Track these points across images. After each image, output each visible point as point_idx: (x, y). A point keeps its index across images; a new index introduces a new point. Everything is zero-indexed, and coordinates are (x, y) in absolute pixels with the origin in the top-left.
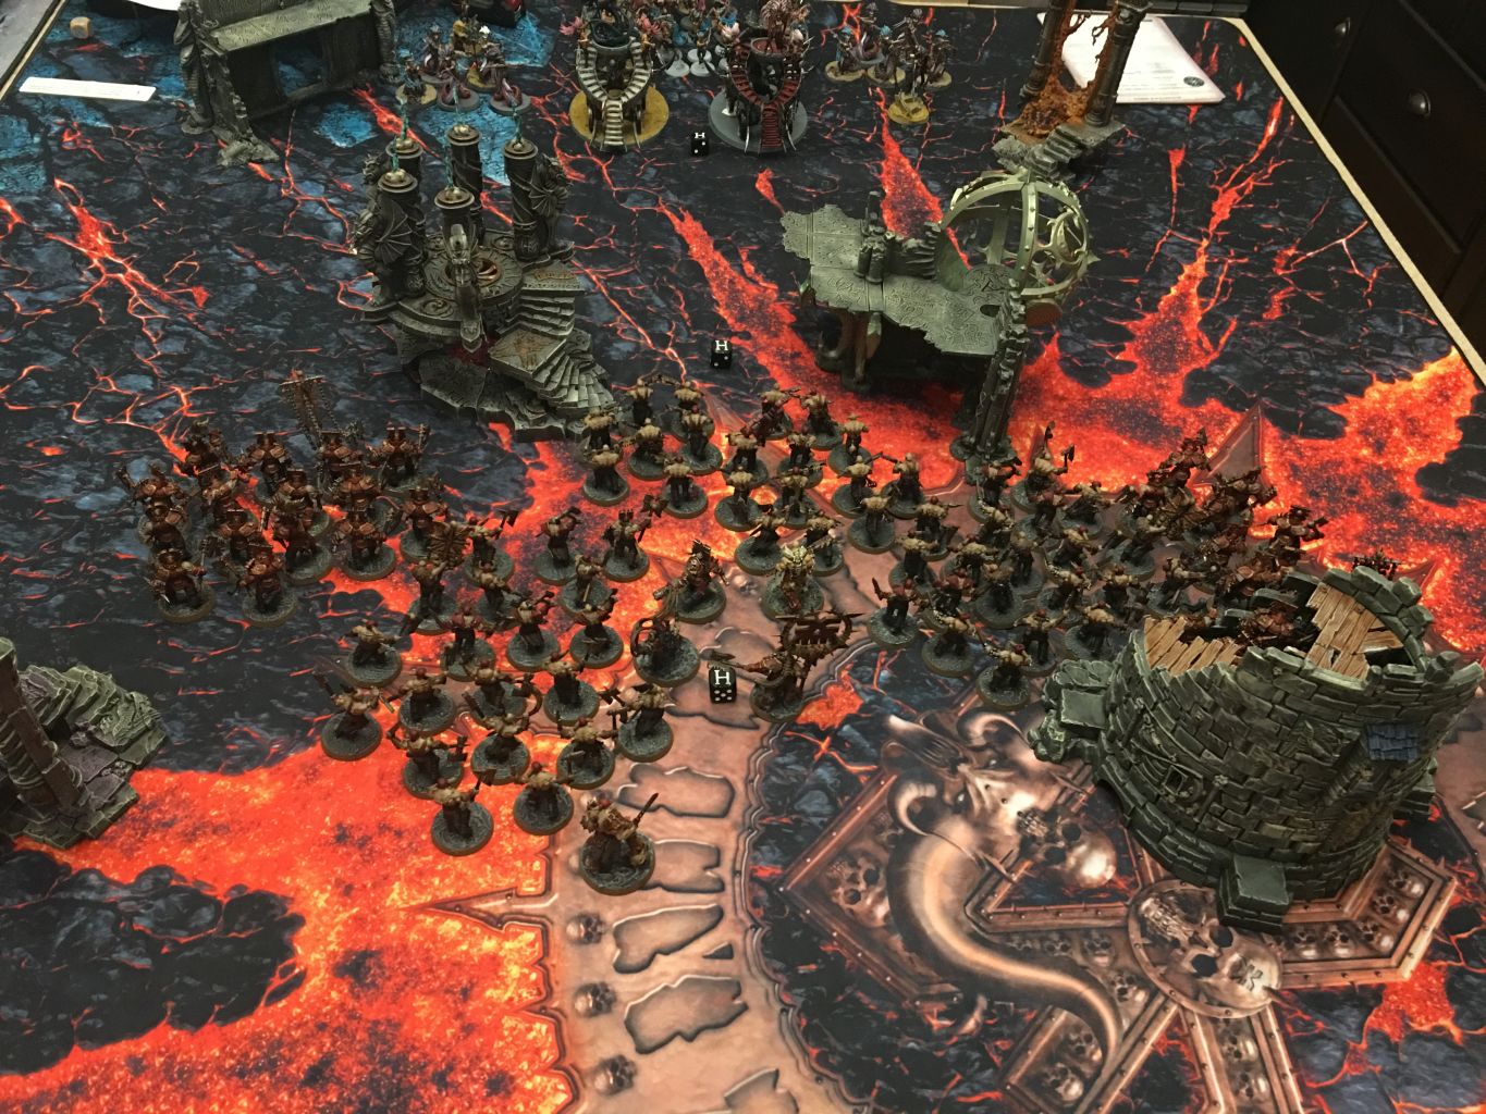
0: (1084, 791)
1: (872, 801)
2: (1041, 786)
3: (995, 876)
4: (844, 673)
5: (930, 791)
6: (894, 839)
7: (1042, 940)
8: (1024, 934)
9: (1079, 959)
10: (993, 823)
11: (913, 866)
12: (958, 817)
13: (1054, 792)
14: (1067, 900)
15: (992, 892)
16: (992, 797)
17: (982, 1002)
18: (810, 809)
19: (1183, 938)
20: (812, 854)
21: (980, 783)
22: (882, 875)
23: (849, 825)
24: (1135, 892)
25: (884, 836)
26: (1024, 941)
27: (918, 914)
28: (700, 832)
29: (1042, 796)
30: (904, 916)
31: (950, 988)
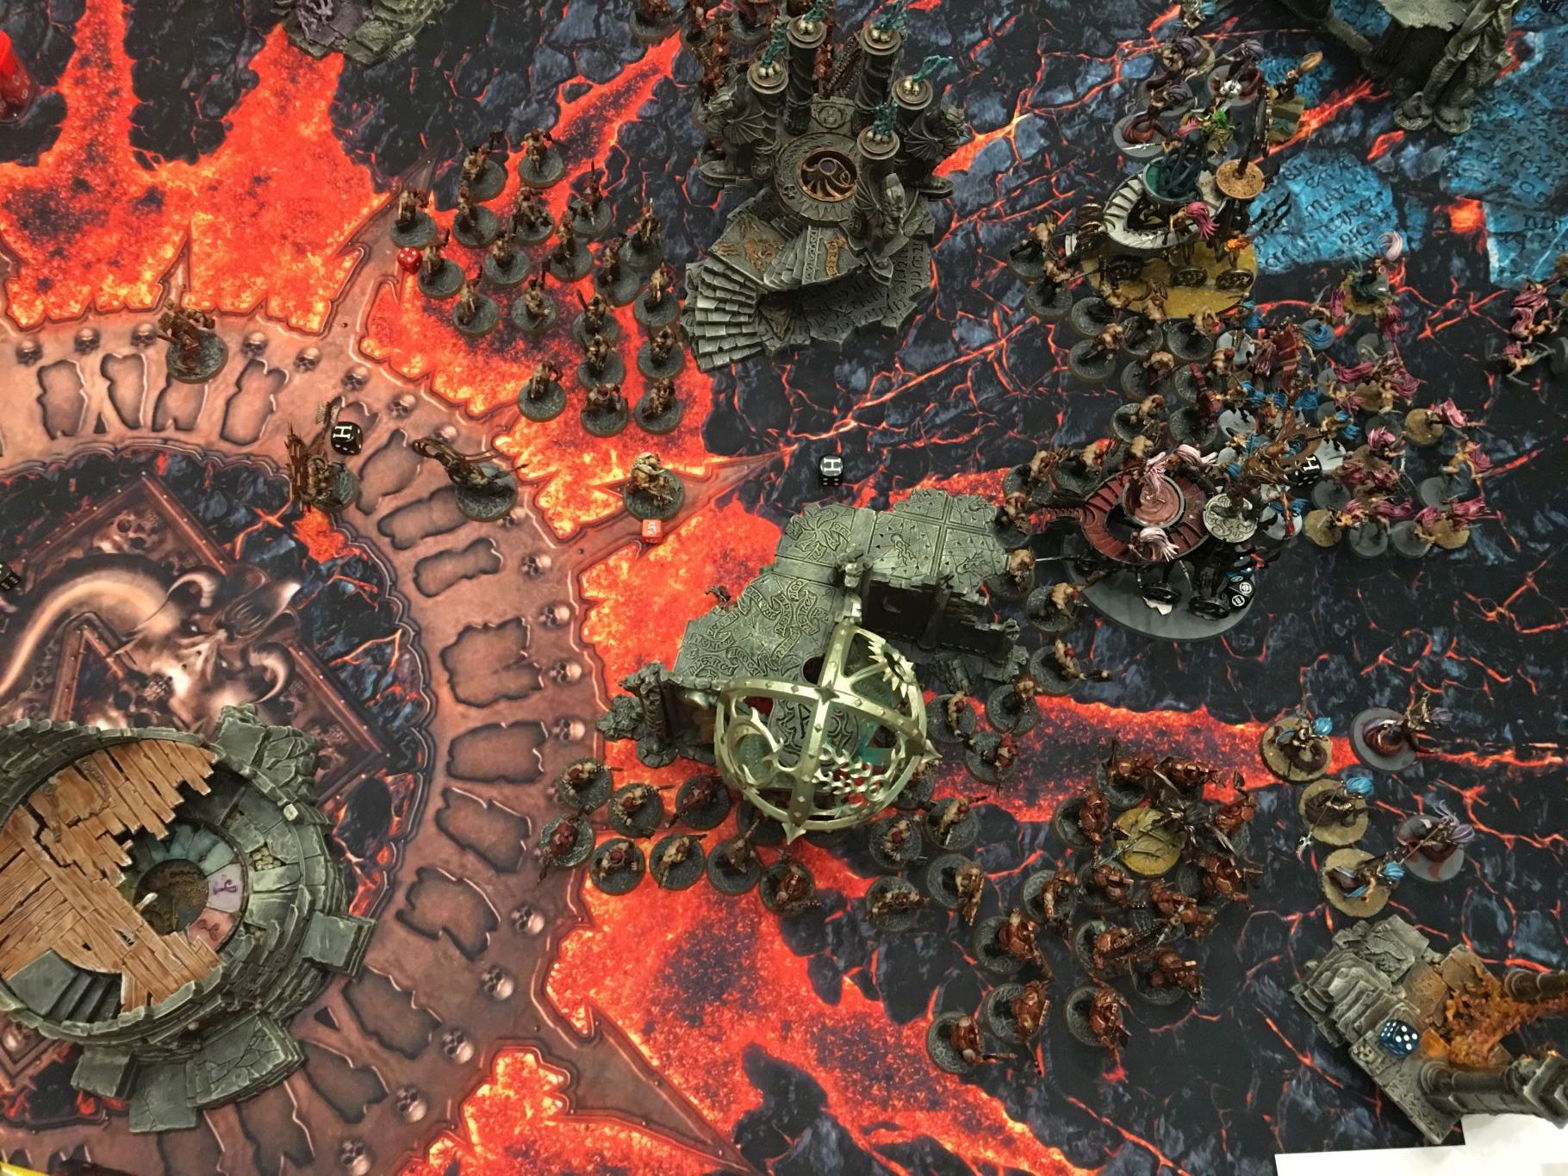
1: (208, 553)
2: (193, 704)
3: (115, 644)
5: (205, 602)
7: (48, 668)
8: (58, 656)
9: (25, 695)
10: (166, 653)
12: (178, 623)
14: (78, 698)
17: (11, 609)
18: (212, 504)
20: (171, 500)
22: (138, 551)
23: (192, 534)
26: (53, 654)
27: (96, 574)
28: (210, 416)
30: (98, 563)
31: (29, 587)
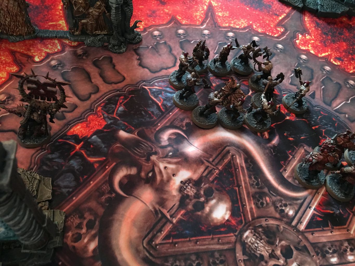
0: (218, 168)
4: (99, 109)
6: (109, 200)
11: (116, 216)
13: (202, 169)
15: (160, 231)
16: (167, 173)
19: (266, 254)
21: (162, 166)
24: (241, 227)
25: (103, 198)
29: (195, 172)
